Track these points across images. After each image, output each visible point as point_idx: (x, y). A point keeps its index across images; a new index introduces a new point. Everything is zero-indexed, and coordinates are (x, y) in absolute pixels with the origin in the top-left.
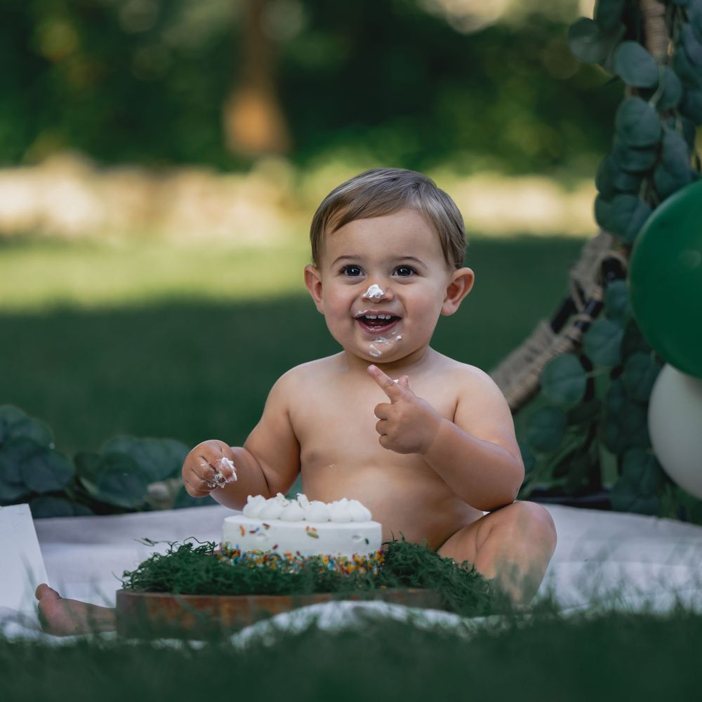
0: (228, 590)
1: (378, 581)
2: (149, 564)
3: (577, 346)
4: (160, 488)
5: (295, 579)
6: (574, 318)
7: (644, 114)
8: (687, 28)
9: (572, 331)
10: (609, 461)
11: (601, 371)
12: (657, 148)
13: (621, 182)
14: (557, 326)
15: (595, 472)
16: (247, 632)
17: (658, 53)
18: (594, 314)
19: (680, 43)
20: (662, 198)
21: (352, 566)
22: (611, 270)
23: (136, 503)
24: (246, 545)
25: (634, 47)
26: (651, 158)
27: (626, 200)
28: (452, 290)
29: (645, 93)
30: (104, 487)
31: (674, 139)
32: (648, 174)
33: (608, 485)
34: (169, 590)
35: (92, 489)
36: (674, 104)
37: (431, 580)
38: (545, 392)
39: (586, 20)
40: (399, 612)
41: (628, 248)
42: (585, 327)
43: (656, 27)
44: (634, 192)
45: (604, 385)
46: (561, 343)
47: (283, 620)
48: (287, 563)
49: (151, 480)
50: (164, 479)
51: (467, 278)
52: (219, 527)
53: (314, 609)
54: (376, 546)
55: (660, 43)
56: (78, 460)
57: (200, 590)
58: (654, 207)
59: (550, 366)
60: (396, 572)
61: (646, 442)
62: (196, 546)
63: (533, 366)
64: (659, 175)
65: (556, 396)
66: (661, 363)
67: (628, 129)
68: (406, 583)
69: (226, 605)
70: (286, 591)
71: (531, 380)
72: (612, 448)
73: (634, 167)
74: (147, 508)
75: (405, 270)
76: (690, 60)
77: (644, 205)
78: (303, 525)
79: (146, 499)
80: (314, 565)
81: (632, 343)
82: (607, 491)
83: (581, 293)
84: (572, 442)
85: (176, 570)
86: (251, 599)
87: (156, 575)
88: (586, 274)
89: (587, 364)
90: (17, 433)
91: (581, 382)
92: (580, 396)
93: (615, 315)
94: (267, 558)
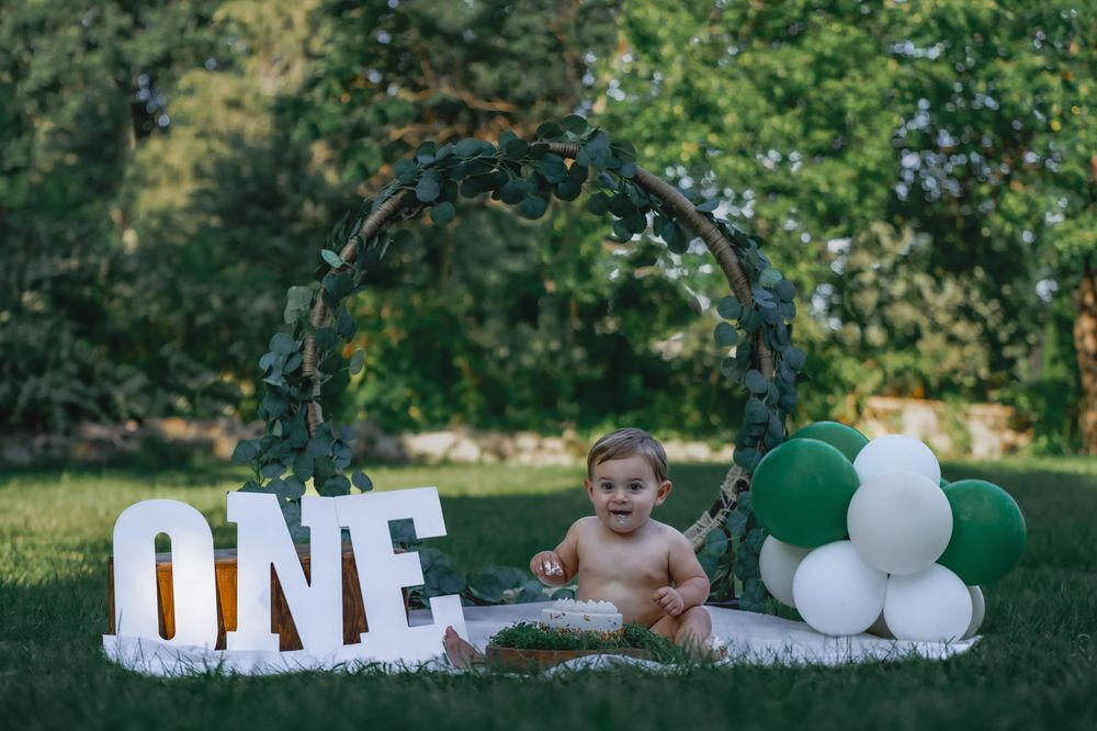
0: (542, 647)
1: (620, 645)
2: (502, 632)
3: (723, 524)
4: (509, 592)
5: (578, 642)
6: (721, 510)
7: (759, 407)
8: (782, 363)
9: (720, 516)
10: (738, 584)
11: (735, 538)
12: (766, 424)
13: (747, 441)
14: (713, 515)
15: (731, 590)
16: (553, 670)
17: (767, 376)
18: (732, 509)
19: (778, 371)
20: (768, 451)
21: (607, 637)
22: (741, 486)
23: (498, 600)
24: (553, 624)
25: (755, 373)
26: (763, 429)
27: (749, 451)
28: (660, 493)
29: (761, 396)
30: (480, 591)
31: (775, 420)
32: (760, 437)
33: (738, 596)
34: (513, 646)
35: (475, 592)
36: (775, 402)
37: (647, 644)
38: (706, 548)
39: (732, 358)
40: (631, 661)
41: (750, 475)
42: (728, 515)
43: (767, 362)
44: (754, 447)
45: (736, 545)
46: (715, 523)
47: (571, 664)
48: (574, 634)
49: (506, 589)
50: (512, 588)
51: (668, 486)
52: (539, 613)
53: (588, 658)
54: (619, 626)
55: (769, 371)
56: (468, 577)
57: (529, 647)
58: (764, 454)
59: (709, 534)
60: (629, 640)
61: (758, 575)
62: (527, 623)
63: (701, 534)
64: (767, 439)
65: (712, 550)
66: (766, 534)
67: (752, 414)
68: (634, 646)
69: (542, 654)
70: (573, 648)
71: (700, 541)
72: (740, 577)
73: (753, 434)
74: (502, 603)
75: (635, 486)
76: (784, 380)
77: (758, 454)
78: (582, 614)
79: (502, 598)
80: (588, 634)
81: (752, 524)
82: (737, 599)
83: (726, 497)
84: (720, 574)
85: (517, 636)
86: (556, 652)
87: (507, 638)
88: (728, 488)
89: (728, 534)
90: (438, 562)
91: (725, 543)
92: (724, 550)
93: (743, 509)
94: (563, 631)
